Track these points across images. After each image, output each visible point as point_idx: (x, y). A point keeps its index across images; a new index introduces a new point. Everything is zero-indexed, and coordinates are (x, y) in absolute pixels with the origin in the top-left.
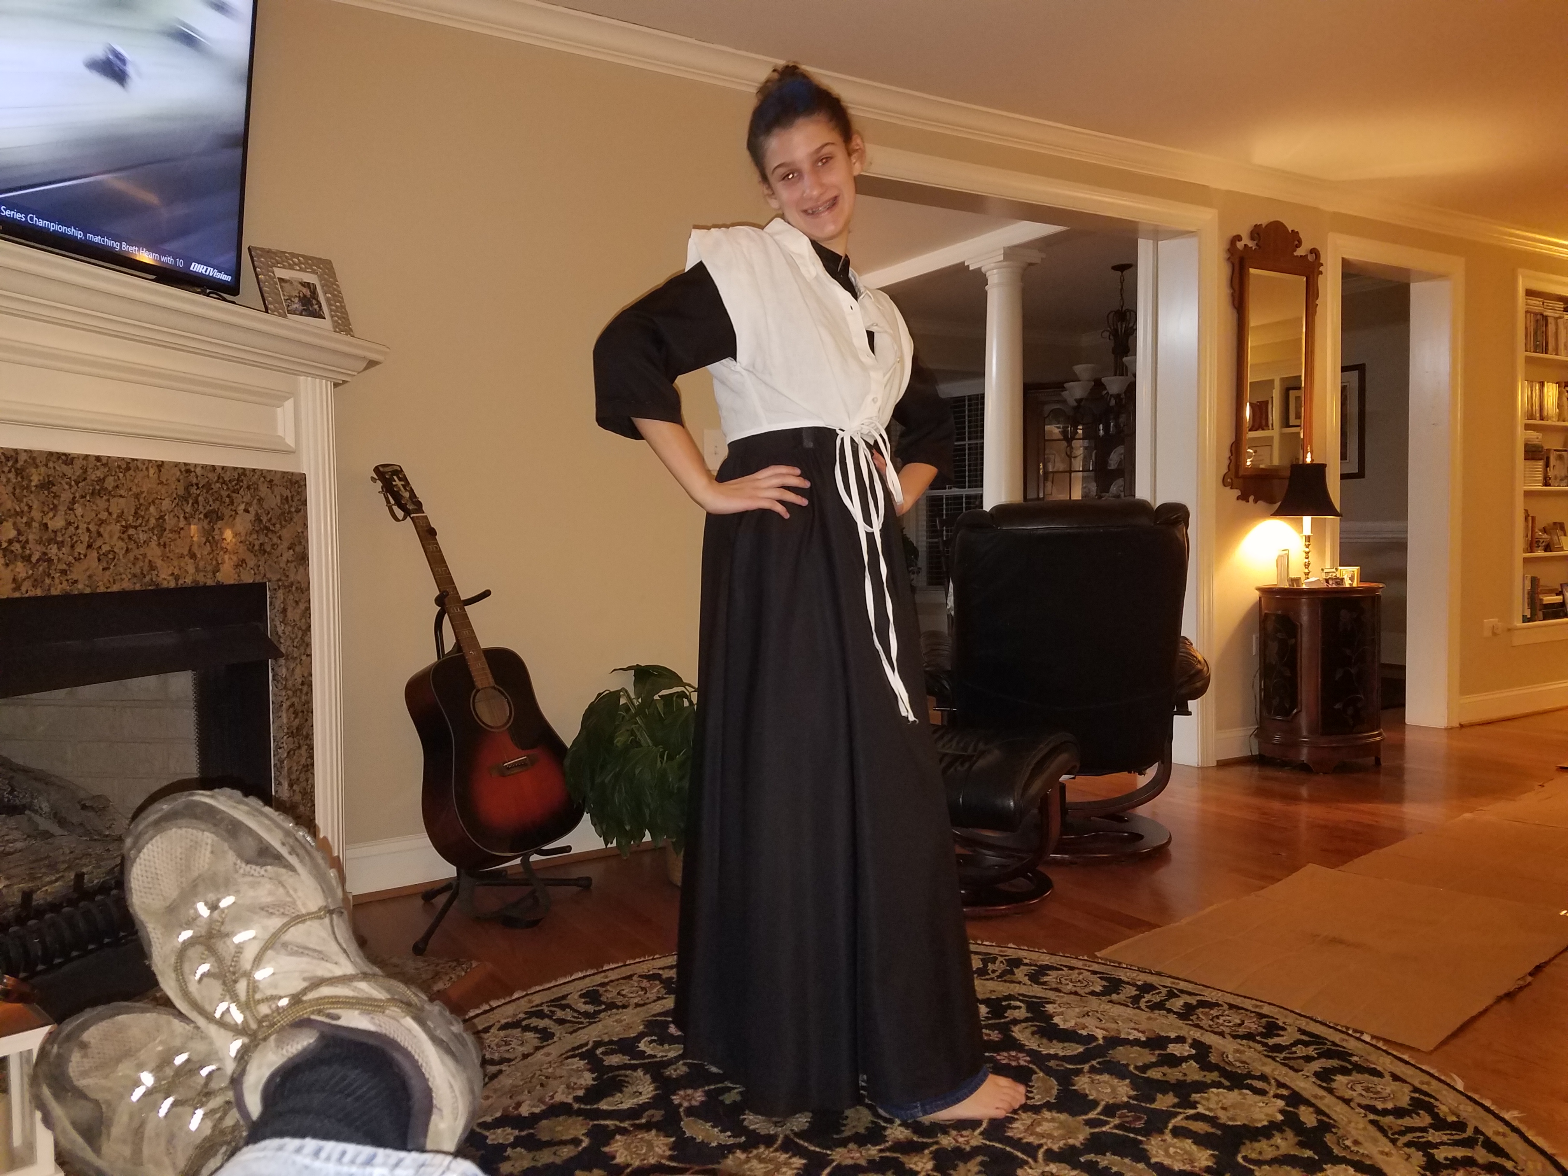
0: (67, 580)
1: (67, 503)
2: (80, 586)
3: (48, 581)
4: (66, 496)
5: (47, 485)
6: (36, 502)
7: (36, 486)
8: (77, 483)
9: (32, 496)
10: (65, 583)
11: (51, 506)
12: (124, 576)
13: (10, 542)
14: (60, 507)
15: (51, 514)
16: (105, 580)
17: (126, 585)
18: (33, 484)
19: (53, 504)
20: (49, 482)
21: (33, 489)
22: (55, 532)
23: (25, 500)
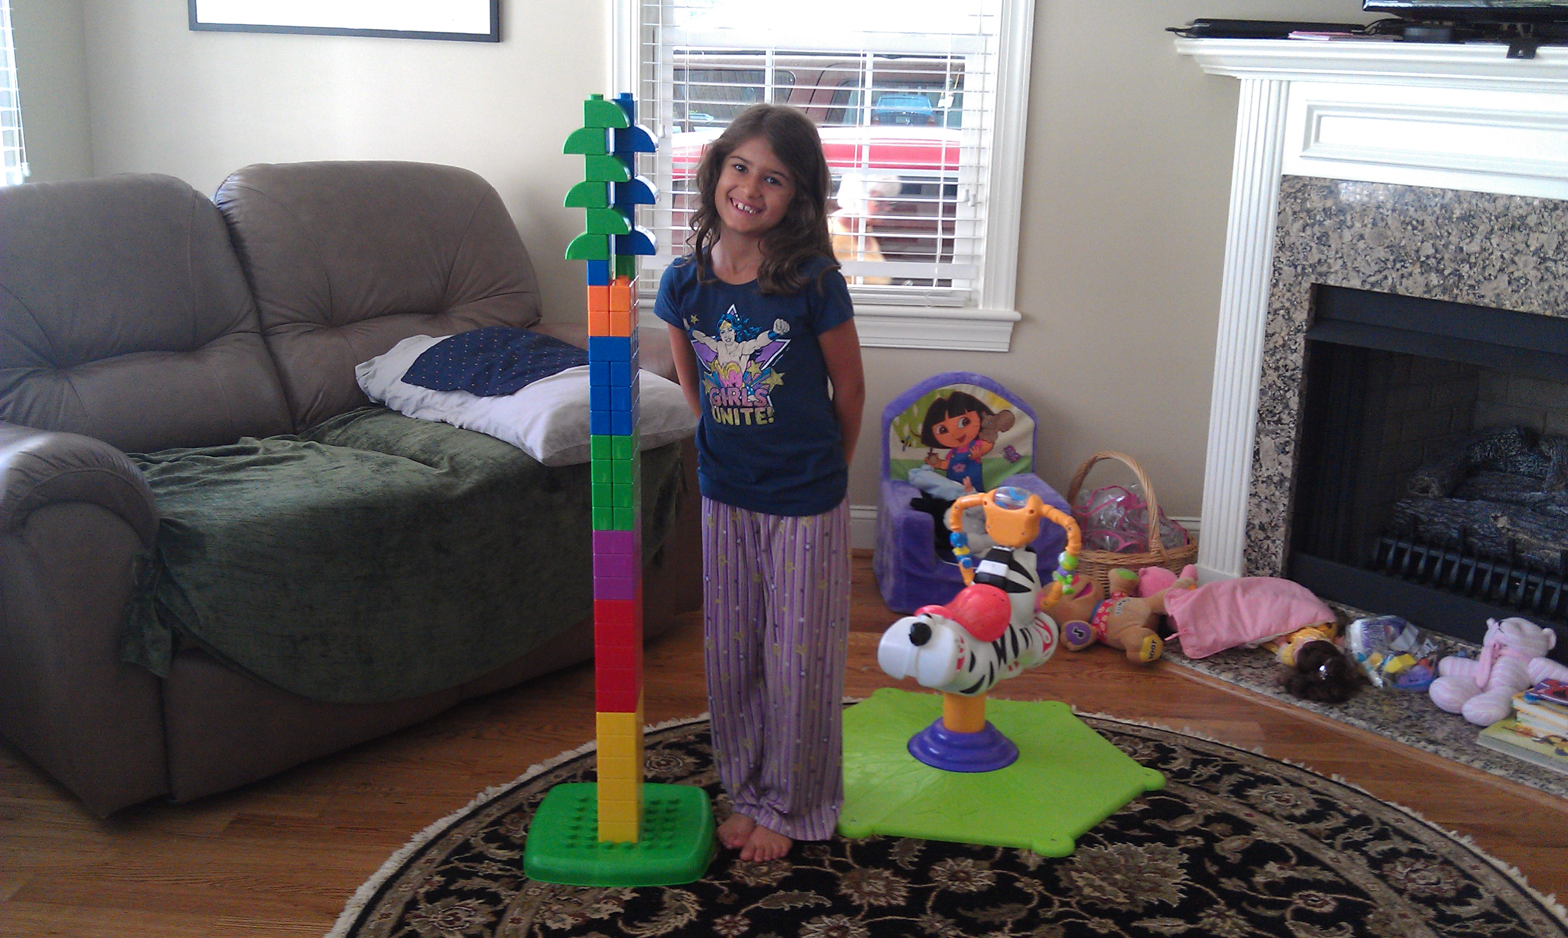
0: (1474, 294)
1: (1484, 234)
2: (1486, 301)
3: (1455, 291)
4: (1483, 228)
5: (1467, 217)
6: (1455, 229)
7: (1457, 218)
8: (1497, 218)
9: (1453, 225)
10: (1471, 297)
11: (1469, 235)
12: (1532, 301)
13: (1428, 257)
14: (1477, 236)
15: (1468, 240)
16: (1513, 301)
17: (1535, 308)
18: (1454, 216)
19: (1471, 232)
20: (1470, 215)
21: (1455, 220)
22: (1469, 255)
23: (1446, 228)
